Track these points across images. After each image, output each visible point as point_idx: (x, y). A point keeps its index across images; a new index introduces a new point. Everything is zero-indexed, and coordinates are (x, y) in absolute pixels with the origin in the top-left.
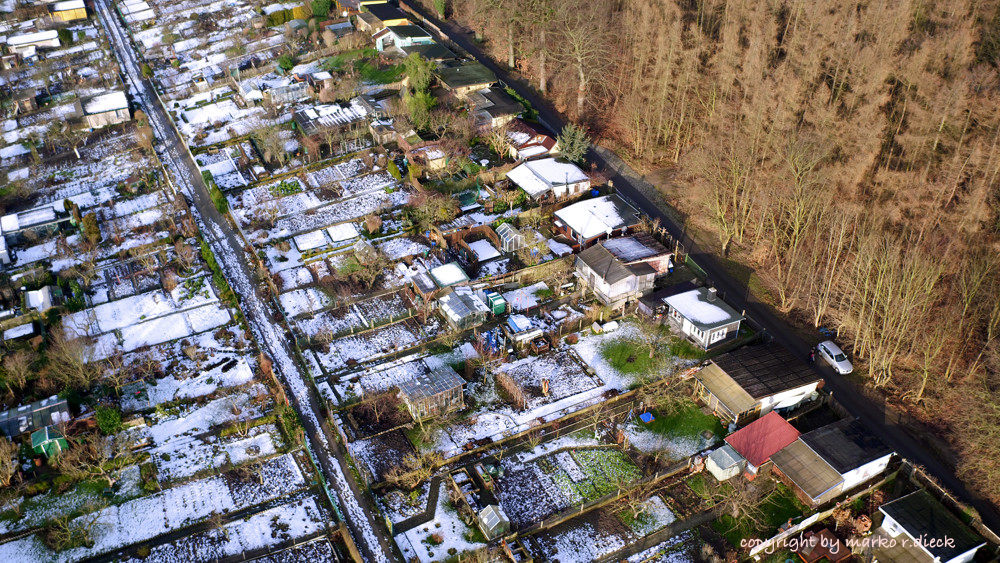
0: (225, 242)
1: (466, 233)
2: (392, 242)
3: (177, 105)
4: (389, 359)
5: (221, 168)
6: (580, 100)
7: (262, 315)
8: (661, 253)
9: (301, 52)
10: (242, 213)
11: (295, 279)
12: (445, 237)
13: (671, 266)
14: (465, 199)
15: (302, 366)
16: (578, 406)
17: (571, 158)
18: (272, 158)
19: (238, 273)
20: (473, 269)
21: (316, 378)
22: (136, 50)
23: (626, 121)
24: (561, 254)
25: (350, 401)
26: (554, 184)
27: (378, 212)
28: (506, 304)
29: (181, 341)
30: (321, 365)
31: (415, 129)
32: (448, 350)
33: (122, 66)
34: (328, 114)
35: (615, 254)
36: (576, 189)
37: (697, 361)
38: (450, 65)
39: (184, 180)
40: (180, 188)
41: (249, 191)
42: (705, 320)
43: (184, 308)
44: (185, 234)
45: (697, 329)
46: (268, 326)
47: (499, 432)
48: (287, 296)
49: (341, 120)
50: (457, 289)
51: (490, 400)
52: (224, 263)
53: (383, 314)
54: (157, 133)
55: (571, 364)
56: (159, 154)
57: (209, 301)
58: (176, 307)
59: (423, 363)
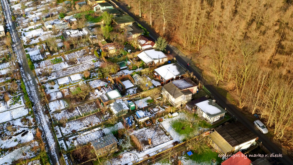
0: (31, 82)
1: (121, 78)
2: (94, 81)
3: (22, 30)
4: (89, 130)
5: (34, 53)
6: (164, 28)
7: (41, 111)
8: (194, 86)
9: (68, 12)
10: (39, 70)
11: (56, 96)
12: (113, 80)
13: (198, 90)
14: (121, 65)
15: (54, 133)
16: (163, 149)
17: (160, 49)
18: (53, 49)
19: (35, 94)
20: (123, 92)
21: (59, 138)
22: (11, 11)
23: (180, 36)
24: (156, 86)
25: (72, 149)
26: (154, 59)
27: (90, 70)
28: (135, 107)
29: (7, 123)
30: (61, 133)
31: (105, 39)
32: (112, 125)
33: (6, 17)
34: (74, 33)
35: (177, 86)
36: (162, 61)
37: (209, 129)
38: (118, 16)
39: (20, 57)
40: (18, 60)
41: (43, 61)
42: (212, 113)
43: (11, 109)
44: (16, 78)
45: (208, 116)
46: (43, 115)
47: (131, 161)
48: (52, 103)
49: (78, 35)
50: (117, 100)
51: (128, 147)
52: (30, 90)
53: (88, 110)
54: (13, 40)
55: (160, 130)
56: (13, 48)
57: (21, 105)
58: (8, 108)
59: (102, 131)
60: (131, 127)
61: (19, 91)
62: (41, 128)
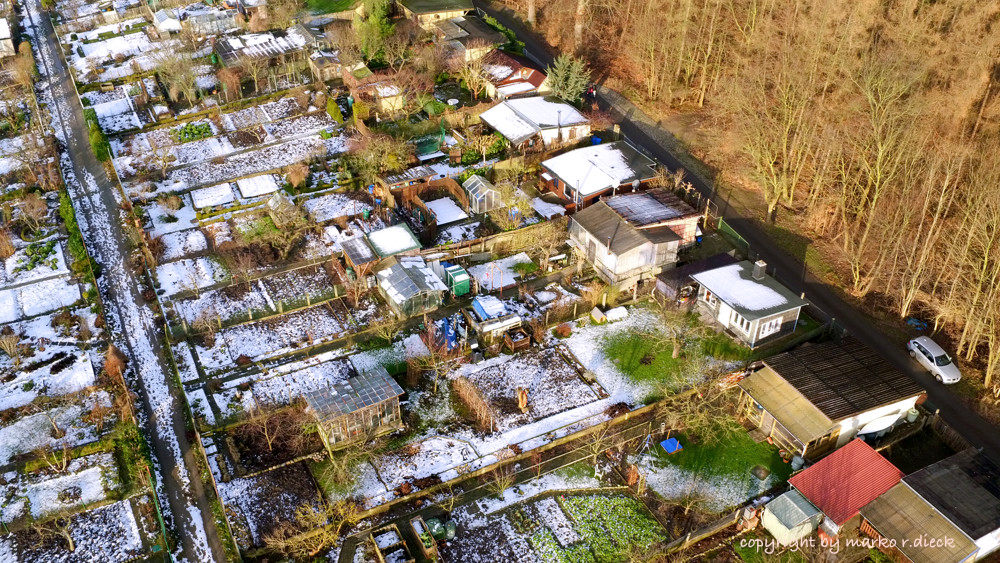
0: (96, 198)
1: (422, 187)
2: (322, 198)
3: (74, 37)
4: (299, 357)
5: (112, 109)
6: (579, 26)
7: (128, 294)
8: (687, 214)
10: (127, 161)
11: (182, 245)
12: (392, 193)
13: (699, 233)
14: (422, 147)
15: (170, 364)
16: (570, 428)
17: (565, 97)
18: (181, 95)
19: (107, 238)
20: (429, 235)
21: (187, 384)
23: (637, 57)
24: (549, 216)
25: (233, 419)
26: (543, 126)
27: (308, 162)
28: (471, 282)
30: (198, 365)
31: (365, 59)
32: (385, 344)
34: (256, 44)
35: (625, 214)
36: (572, 135)
37: (740, 363)
39: (62, 122)
40: (54, 130)
41: (144, 135)
42: (753, 305)
43: (18, 282)
44: (43, 186)
46: (133, 307)
47: (451, 466)
48: (167, 268)
49: (272, 50)
50: (403, 259)
51: (441, 418)
52: (89, 223)
53: (298, 294)
54: (42, 69)
55: (561, 365)
56: (39, 92)
57: (56, 273)
58: (7, 281)
59: (349, 363)
60: (455, 351)
61: (50, 225)
62: (124, 348)
